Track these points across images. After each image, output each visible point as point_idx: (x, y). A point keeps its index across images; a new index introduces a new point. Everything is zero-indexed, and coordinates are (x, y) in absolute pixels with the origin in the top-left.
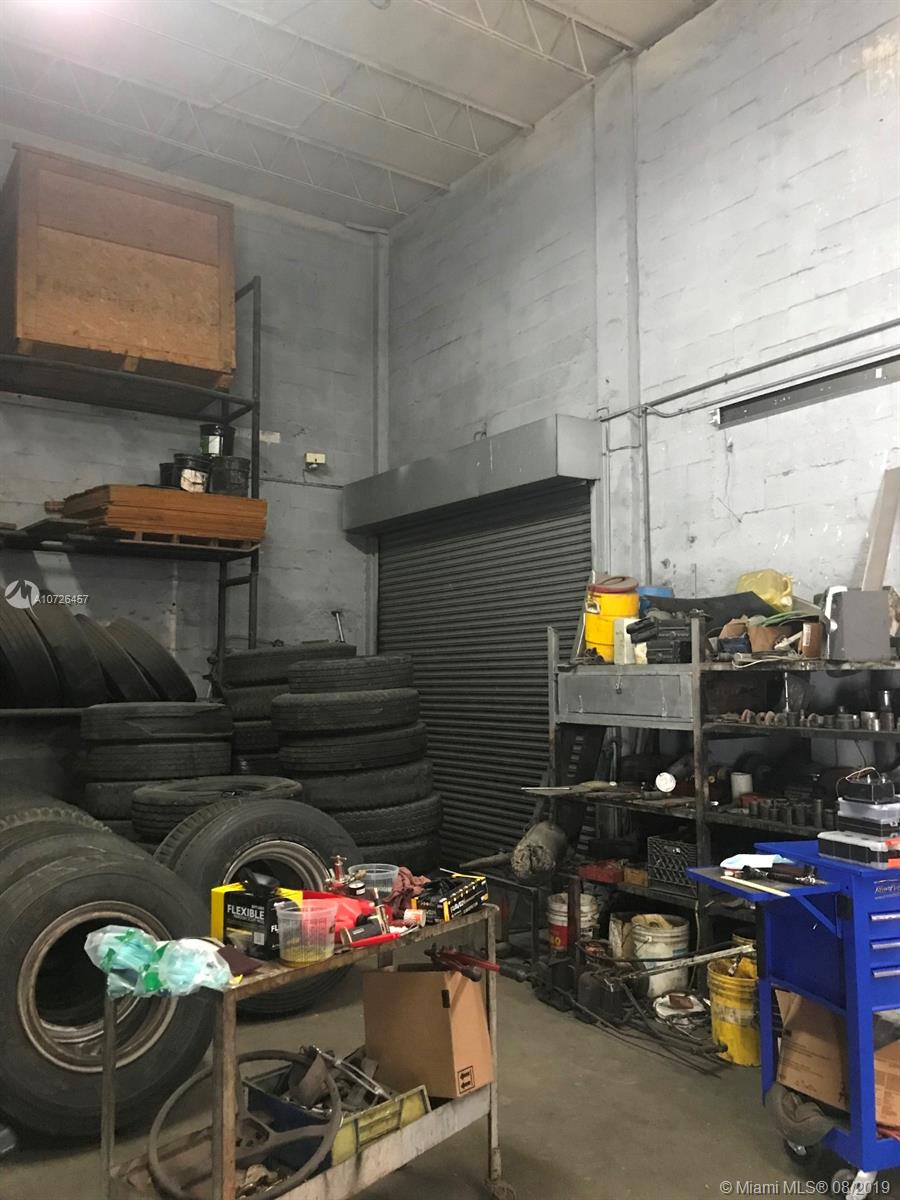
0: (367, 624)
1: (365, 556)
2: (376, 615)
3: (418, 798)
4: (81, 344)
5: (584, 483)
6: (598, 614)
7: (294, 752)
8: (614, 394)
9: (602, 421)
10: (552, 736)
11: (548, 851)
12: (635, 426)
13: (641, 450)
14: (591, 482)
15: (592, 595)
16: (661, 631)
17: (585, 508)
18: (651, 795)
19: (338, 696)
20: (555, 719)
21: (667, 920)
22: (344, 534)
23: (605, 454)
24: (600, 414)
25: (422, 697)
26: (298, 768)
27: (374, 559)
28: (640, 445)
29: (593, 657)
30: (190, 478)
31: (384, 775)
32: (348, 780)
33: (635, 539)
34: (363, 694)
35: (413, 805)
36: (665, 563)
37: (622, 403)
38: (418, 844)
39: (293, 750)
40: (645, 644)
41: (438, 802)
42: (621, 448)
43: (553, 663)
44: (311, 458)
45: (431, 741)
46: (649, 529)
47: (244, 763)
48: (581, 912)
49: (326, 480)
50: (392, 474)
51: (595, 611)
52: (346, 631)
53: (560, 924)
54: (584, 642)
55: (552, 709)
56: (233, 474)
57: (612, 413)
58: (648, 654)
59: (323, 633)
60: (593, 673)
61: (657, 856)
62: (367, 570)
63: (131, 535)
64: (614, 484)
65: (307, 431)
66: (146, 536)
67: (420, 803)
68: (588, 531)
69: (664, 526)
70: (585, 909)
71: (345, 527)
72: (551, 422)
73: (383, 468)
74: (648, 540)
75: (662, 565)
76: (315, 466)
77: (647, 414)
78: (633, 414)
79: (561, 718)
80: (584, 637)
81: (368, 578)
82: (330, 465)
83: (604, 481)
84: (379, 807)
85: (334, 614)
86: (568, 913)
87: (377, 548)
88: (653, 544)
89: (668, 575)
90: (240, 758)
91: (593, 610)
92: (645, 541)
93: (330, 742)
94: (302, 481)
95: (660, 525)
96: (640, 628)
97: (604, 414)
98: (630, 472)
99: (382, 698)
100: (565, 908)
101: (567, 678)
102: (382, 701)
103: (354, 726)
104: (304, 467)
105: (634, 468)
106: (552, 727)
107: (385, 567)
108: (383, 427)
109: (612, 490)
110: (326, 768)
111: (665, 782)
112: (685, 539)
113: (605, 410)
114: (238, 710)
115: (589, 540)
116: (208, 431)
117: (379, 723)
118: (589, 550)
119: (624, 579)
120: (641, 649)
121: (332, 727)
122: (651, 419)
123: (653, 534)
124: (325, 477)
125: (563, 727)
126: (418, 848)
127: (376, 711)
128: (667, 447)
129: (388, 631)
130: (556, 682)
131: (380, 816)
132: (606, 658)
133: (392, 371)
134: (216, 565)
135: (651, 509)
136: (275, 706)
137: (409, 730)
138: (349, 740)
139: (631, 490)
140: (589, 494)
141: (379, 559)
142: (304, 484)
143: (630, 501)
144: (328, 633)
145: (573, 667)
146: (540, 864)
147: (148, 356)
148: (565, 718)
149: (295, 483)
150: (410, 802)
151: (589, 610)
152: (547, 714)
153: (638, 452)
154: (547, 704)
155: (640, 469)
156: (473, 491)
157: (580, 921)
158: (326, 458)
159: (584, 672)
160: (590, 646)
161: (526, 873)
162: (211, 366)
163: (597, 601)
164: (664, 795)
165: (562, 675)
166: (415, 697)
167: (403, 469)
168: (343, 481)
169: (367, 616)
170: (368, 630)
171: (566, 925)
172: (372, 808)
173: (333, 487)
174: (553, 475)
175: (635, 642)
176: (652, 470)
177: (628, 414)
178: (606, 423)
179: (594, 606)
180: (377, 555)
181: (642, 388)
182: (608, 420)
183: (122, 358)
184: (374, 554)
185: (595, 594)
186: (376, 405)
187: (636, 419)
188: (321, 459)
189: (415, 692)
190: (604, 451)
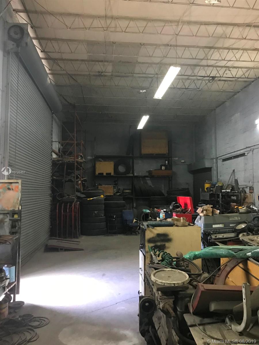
2: (193, 184)
4: (149, 153)
8: (214, 156)
12: (216, 160)
17: (211, 171)
20: (201, 199)
22: (188, 172)
23: (213, 164)
28: (217, 163)
30: (163, 168)
36: (219, 179)
44: (182, 161)
49: (185, 164)
54: (204, 188)
56: (168, 167)
62: (192, 177)
63: (155, 176)
64: (214, 167)
65: (181, 158)
66: (157, 176)
68: (211, 174)
72: (204, 160)
74: (218, 175)
82: (185, 162)
85: (187, 184)
94: (181, 165)
104: (181, 163)
107: (194, 177)
116: (166, 160)
118: (212, 177)
129: (194, 186)
135: (218, 171)
139: (216, 169)
140: (211, 169)
144: (186, 187)
147: (157, 153)
156: (199, 168)
162: (165, 153)
168: (187, 164)
170: (192, 186)
176: (218, 166)
177: (215, 158)
181: (217, 155)
182: (213, 159)
183: (154, 154)
184: (192, 174)
186: (193, 151)
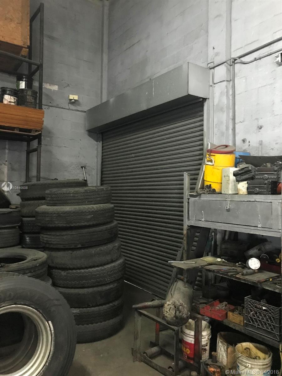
0: (97, 172)
1: (96, 142)
2: (101, 169)
3: (112, 261)
5: (201, 100)
6: (213, 165)
7: (45, 237)
8: (217, 54)
9: (211, 69)
10: (185, 232)
11: (185, 306)
12: (228, 70)
13: (231, 82)
14: (204, 99)
15: (210, 155)
16: (257, 175)
17: (201, 113)
18: (247, 272)
19: (67, 208)
20: (187, 223)
21: (255, 347)
22: (87, 132)
23: (211, 86)
24: (209, 65)
25: (115, 208)
26: (47, 246)
27: (100, 144)
28: (231, 80)
29: (210, 190)
30: (8, 99)
31: (93, 251)
32: (73, 253)
33: (227, 128)
34: (82, 207)
35: (109, 266)
36: (244, 141)
37: (222, 58)
38: (112, 286)
39: (45, 236)
40: (246, 182)
41: (123, 262)
42: (221, 82)
43: (187, 192)
44: (71, 97)
45: (120, 231)
46: (235, 123)
47: (28, 238)
48: (202, 336)
49: (79, 108)
50: (107, 102)
51: (212, 164)
52: (87, 175)
53: (190, 342)
54: (203, 180)
55: (185, 218)
56: (28, 97)
57: (215, 65)
58: (248, 188)
59: (77, 176)
60: (211, 199)
61: (251, 310)
62: (97, 149)
64: (216, 101)
65: (70, 85)
67: (113, 264)
68: (202, 125)
69: (244, 121)
70: (204, 333)
71: (87, 129)
72: (185, 66)
73: (104, 100)
74: (234, 129)
75: (242, 142)
76: (73, 101)
77: (235, 64)
78: (228, 64)
79: (191, 223)
80: (203, 178)
81: (98, 152)
82: (80, 101)
83: (211, 100)
84: (91, 267)
85: (82, 167)
86: (195, 336)
87: (101, 140)
88: (237, 131)
89: (245, 146)
90: (26, 236)
91: (210, 163)
92: (232, 130)
93: (64, 233)
94: (68, 108)
95: (241, 121)
96: (242, 173)
97: (211, 65)
98: (226, 94)
99: (93, 210)
100: (193, 333)
101: (194, 202)
102: (93, 211)
103: (77, 224)
104: (68, 101)
105: (227, 92)
106: (185, 227)
107: (105, 147)
108: (105, 85)
109: (215, 104)
110: (62, 247)
111: (254, 264)
112: (256, 127)
113: (212, 63)
114: (25, 212)
115: (202, 130)
116: (19, 79)
117: (91, 223)
118: (202, 135)
119: (227, 146)
120: (243, 186)
121: (65, 225)
122: (237, 66)
123: (237, 126)
124: (79, 107)
125: (191, 227)
126: (112, 288)
127: (89, 217)
128: (246, 79)
129: (106, 176)
130: (188, 202)
131: (91, 273)
132: (217, 190)
133: (109, 61)
134: (25, 144)
135: (236, 114)
136: (37, 212)
137: (108, 226)
138: (74, 232)
139: (226, 103)
140: (202, 106)
141: (102, 144)
142: (69, 109)
143: (225, 109)
144: (79, 176)
145: (199, 195)
146: (181, 314)
148: (193, 223)
149: (65, 109)
150: (108, 264)
151: (207, 163)
152: (182, 221)
153: (229, 84)
154: (182, 216)
155: (231, 93)
156: (144, 107)
157: (202, 341)
158: (78, 97)
159: (206, 198)
160: (206, 183)
161: (172, 318)
162: (16, 43)
163: (212, 158)
164: (254, 272)
165: (192, 199)
166: (113, 208)
167: (112, 100)
168: (86, 108)
169: (97, 169)
170: (97, 174)
171: (193, 342)
172: (87, 268)
173: (82, 111)
174: (185, 94)
175: (238, 181)
176: (237, 93)
177: (225, 64)
178: (212, 70)
179: (211, 161)
180: (101, 142)
181: (232, 50)
182: (214, 68)
184: (100, 142)
185: (212, 154)
186: (102, 76)
187: (229, 66)
188: (76, 97)
189: (112, 205)
190: (211, 84)
